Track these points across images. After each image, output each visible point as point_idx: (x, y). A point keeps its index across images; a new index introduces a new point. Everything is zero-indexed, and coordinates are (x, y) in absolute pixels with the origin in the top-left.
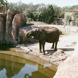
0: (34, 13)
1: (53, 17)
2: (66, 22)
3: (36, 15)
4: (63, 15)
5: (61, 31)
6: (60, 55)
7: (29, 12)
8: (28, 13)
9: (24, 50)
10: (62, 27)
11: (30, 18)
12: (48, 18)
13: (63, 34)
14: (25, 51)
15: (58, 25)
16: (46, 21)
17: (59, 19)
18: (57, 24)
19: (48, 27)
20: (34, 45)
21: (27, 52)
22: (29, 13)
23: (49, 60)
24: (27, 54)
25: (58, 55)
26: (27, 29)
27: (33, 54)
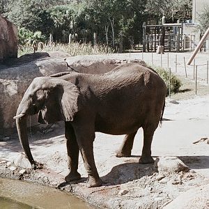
0: (56, 10)
1: (142, 19)
2: (201, 37)
3: (65, 18)
4: (187, 8)
7: (32, 7)
8: (29, 10)
9: (8, 164)
10: (180, 61)
11: (38, 33)
12: (118, 28)
13: (187, 90)
14: (12, 168)
16: (110, 39)
17: (169, 29)
19: (112, 63)
20: (51, 143)
21: (22, 172)
22: (35, 13)
23: (120, 206)
24: (20, 179)
25: (160, 181)
26: (18, 78)
27: (46, 178)
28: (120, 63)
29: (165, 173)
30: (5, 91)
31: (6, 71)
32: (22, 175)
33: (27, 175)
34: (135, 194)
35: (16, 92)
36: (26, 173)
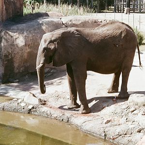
5: (141, 34)
6: (140, 114)
9: (19, 101)
14: (23, 105)
15: (129, 12)
16: (90, 2)
18: (126, 9)
20: (52, 84)
21: (30, 107)
23: (104, 132)
24: (29, 113)
25: (133, 113)
26: (25, 32)
27: (49, 112)
28: (101, 22)
29: (137, 107)
30: (15, 43)
31: (15, 27)
32: (30, 110)
33: (34, 110)
34: (115, 123)
35: (23, 44)
36: (33, 108)
